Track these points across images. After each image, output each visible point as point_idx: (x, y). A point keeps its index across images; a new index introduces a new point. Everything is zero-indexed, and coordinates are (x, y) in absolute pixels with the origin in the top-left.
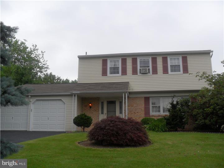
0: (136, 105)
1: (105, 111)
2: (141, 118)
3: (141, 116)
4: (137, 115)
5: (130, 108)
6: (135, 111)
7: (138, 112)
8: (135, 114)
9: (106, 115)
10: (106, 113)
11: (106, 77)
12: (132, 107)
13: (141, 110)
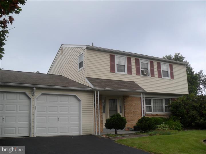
0: (135, 105)
1: (108, 110)
2: (139, 118)
3: (139, 115)
4: (136, 115)
5: (130, 107)
6: (134, 111)
7: (136, 112)
8: (134, 113)
9: (109, 114)
10: (109, 112)
11: (114, 74)
12: (132, 106)
13: (139, 109)
